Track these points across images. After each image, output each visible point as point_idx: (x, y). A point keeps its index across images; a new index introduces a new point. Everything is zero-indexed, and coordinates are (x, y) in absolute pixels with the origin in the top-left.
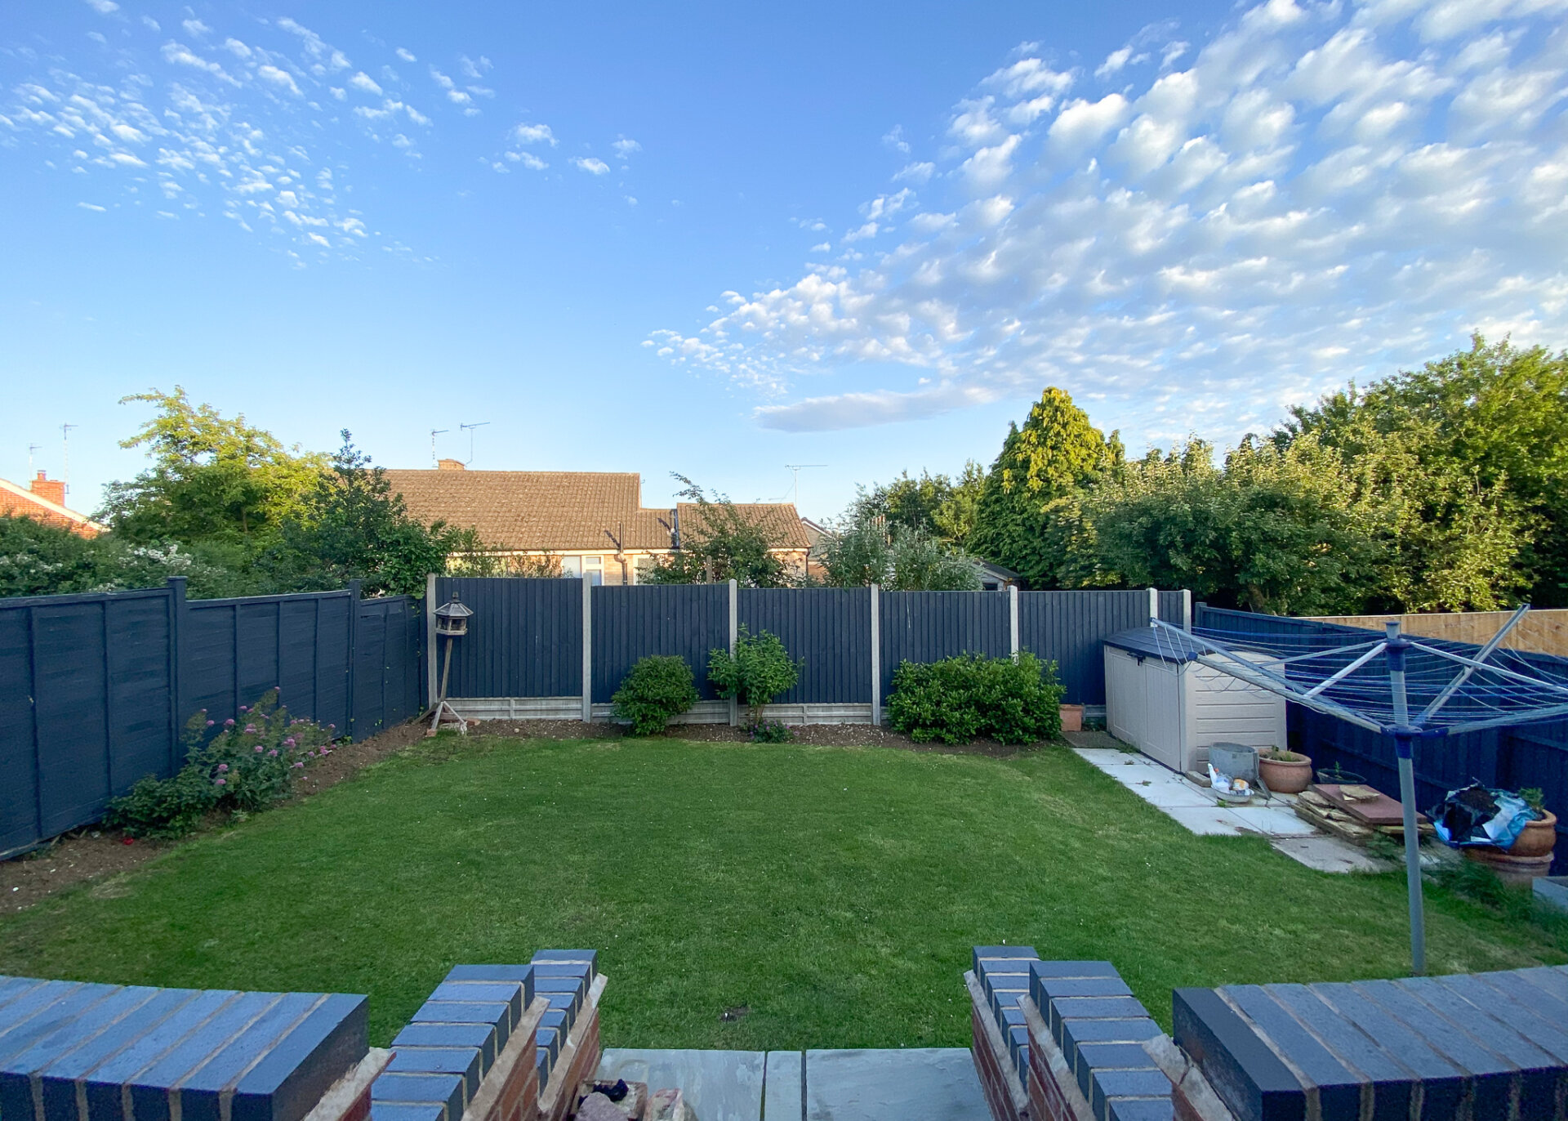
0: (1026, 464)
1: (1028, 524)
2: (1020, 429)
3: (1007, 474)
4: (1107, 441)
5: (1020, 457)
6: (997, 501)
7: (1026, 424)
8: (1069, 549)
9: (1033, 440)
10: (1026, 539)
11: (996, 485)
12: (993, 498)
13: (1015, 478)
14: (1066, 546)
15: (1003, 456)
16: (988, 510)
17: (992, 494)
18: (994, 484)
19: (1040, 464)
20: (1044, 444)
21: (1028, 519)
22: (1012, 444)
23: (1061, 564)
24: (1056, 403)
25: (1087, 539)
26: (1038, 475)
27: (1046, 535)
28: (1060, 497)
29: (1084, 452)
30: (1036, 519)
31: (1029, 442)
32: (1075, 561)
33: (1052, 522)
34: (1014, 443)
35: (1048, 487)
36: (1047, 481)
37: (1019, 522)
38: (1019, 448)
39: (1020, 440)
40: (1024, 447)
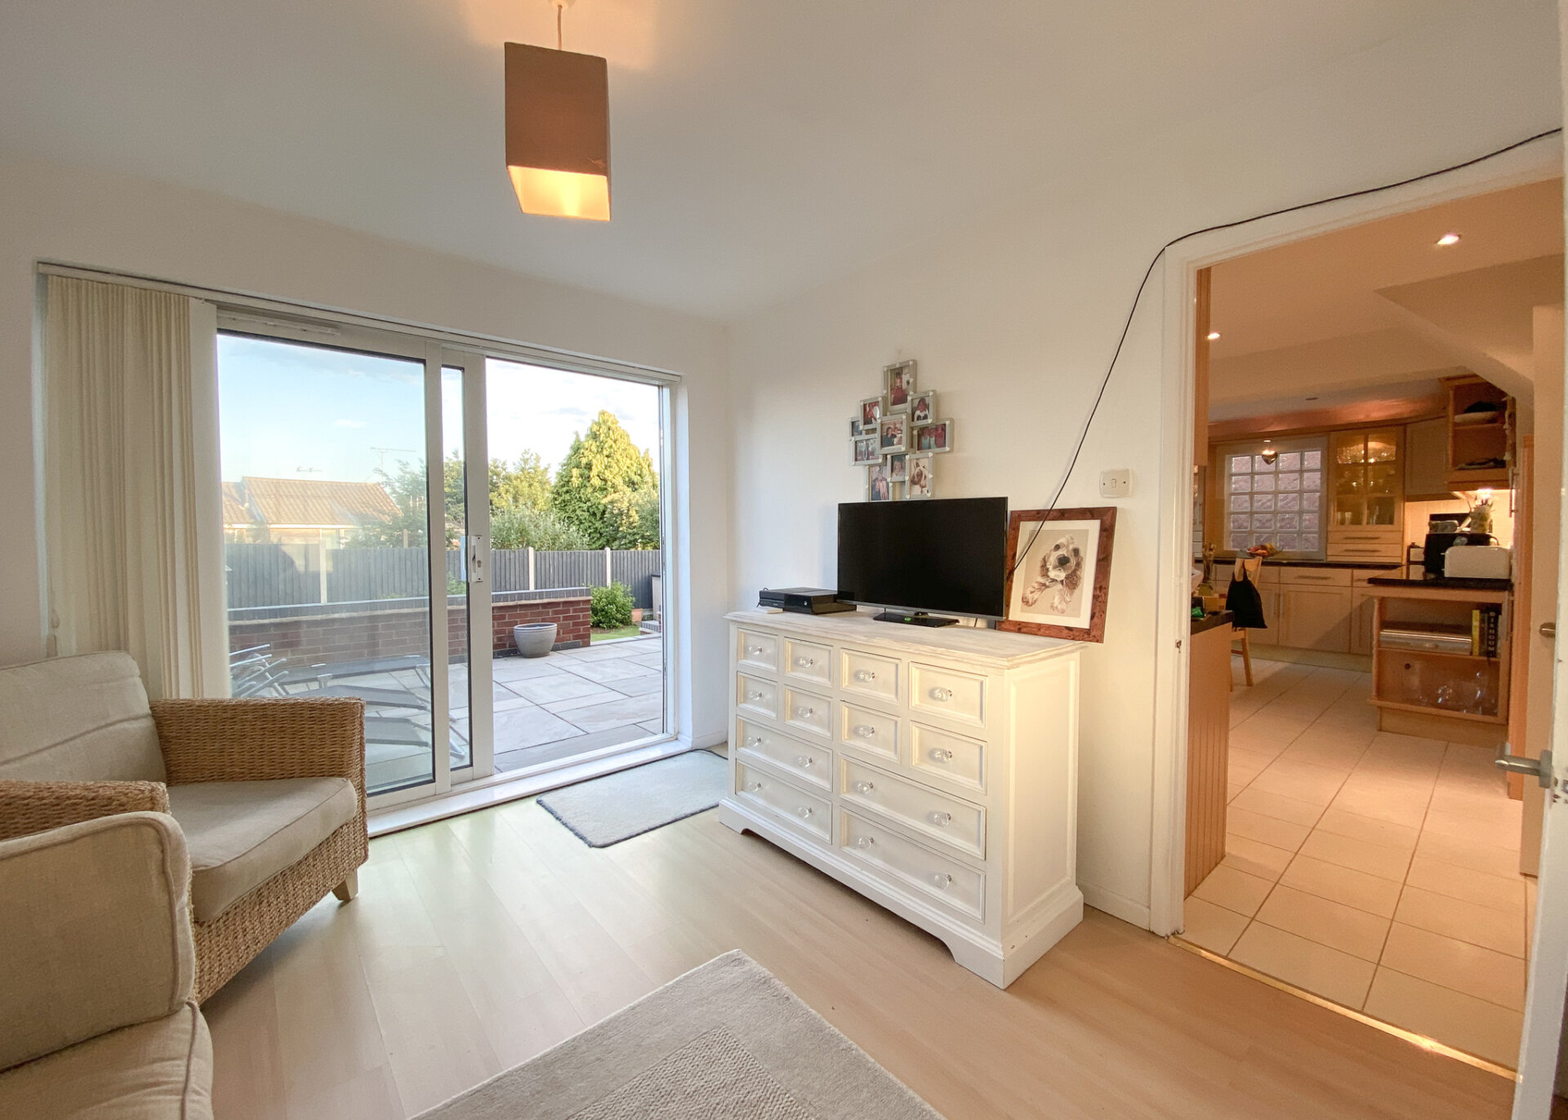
0: (589, 467)
1: (591, 510)
2: (582, 438)
3: (575, 472)
4: (642, 454)
5: (584, 461)
6: (567, 492)
7: (587, 436)
8: (621, 529)
9: (594, 449)
10: (590, 521)
11: (566, 479)
12: (565, 489)
13: (581, 476)
14: (619, 527)
15: (570, 458)
16: (560, 499)
17: (563, 486)
18: (565, 481)
19: (600, 468)
20: (602, 452)
21: (591, 506)
22: (577, 449)
23: (615, 540)
24: (609, 424)
25: (631, 523)
26: (598, 476)
27: (605, 519)
28: (615, 492)
29: (628, 462)
30: (597, 507)
31: (591, 450)
32: (625, 537)
33: (609, 510)
34: (578, 449)
35: (605, 484)
36: (605, 480)
37: (585, 508)
38: (583, 454)
39: (583, 447)
40: (586, 453)
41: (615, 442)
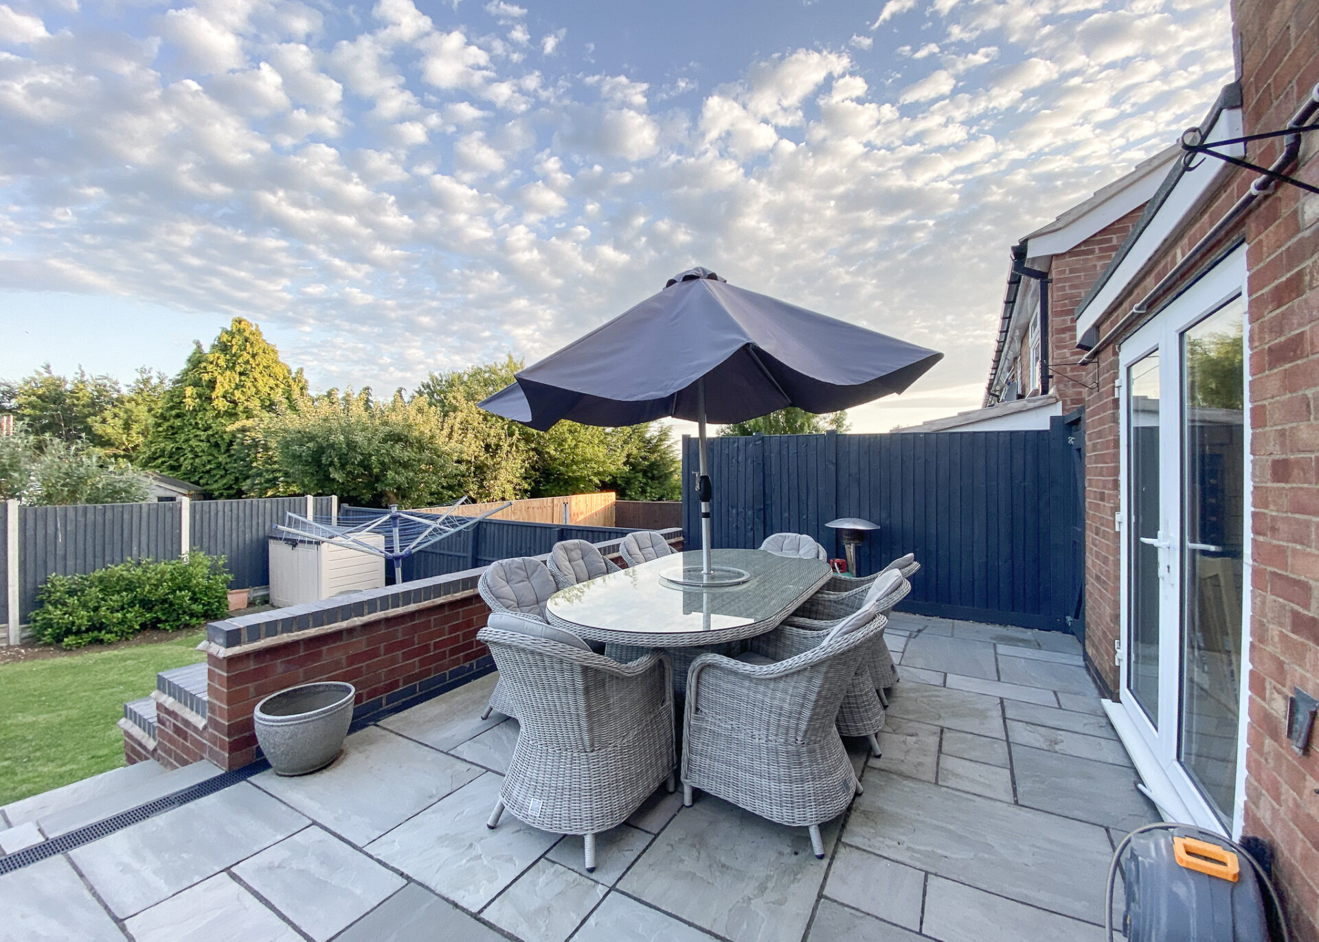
0: (212, 384)
1: (212, 440)
2: (206, 349)
3: (189, 391)
4: (294, 375)
5: (206, 377)
6: (178, 416)
7: (214, 346)
8: (254, 464)
9: (222, 362)
10: (211, 454)
11: (177, 400)
12: (174, 413)
13: (200, 396)
14: (252, 462)
15: (186, 372)
16: (166, 425)
17: (172, 408)
18: (175, 400)
19: (227, 387)
20: (233, 368)
21: (213, 435)
22: (197, 362)
23: (247, 477)
24: (247, 334)
25: (270, 458)
26: (224, 397)
27: (232, 452)
28: (248, 418)
29: (272, 382)
30: (221, 437)
31: (217, 365)
32: (260, 475)
33: (238, 440)
34: (200, 362)
35: (234, 408)
36: (234, 403)
37: (203, 438)
38: (205, 368)
39: (206, 360)
40: (210, 367)
41: (254, 356)
